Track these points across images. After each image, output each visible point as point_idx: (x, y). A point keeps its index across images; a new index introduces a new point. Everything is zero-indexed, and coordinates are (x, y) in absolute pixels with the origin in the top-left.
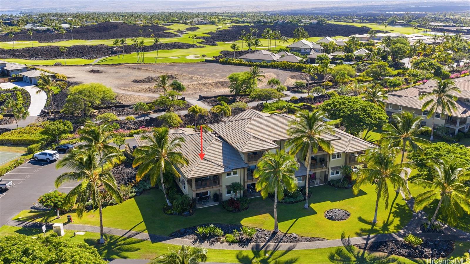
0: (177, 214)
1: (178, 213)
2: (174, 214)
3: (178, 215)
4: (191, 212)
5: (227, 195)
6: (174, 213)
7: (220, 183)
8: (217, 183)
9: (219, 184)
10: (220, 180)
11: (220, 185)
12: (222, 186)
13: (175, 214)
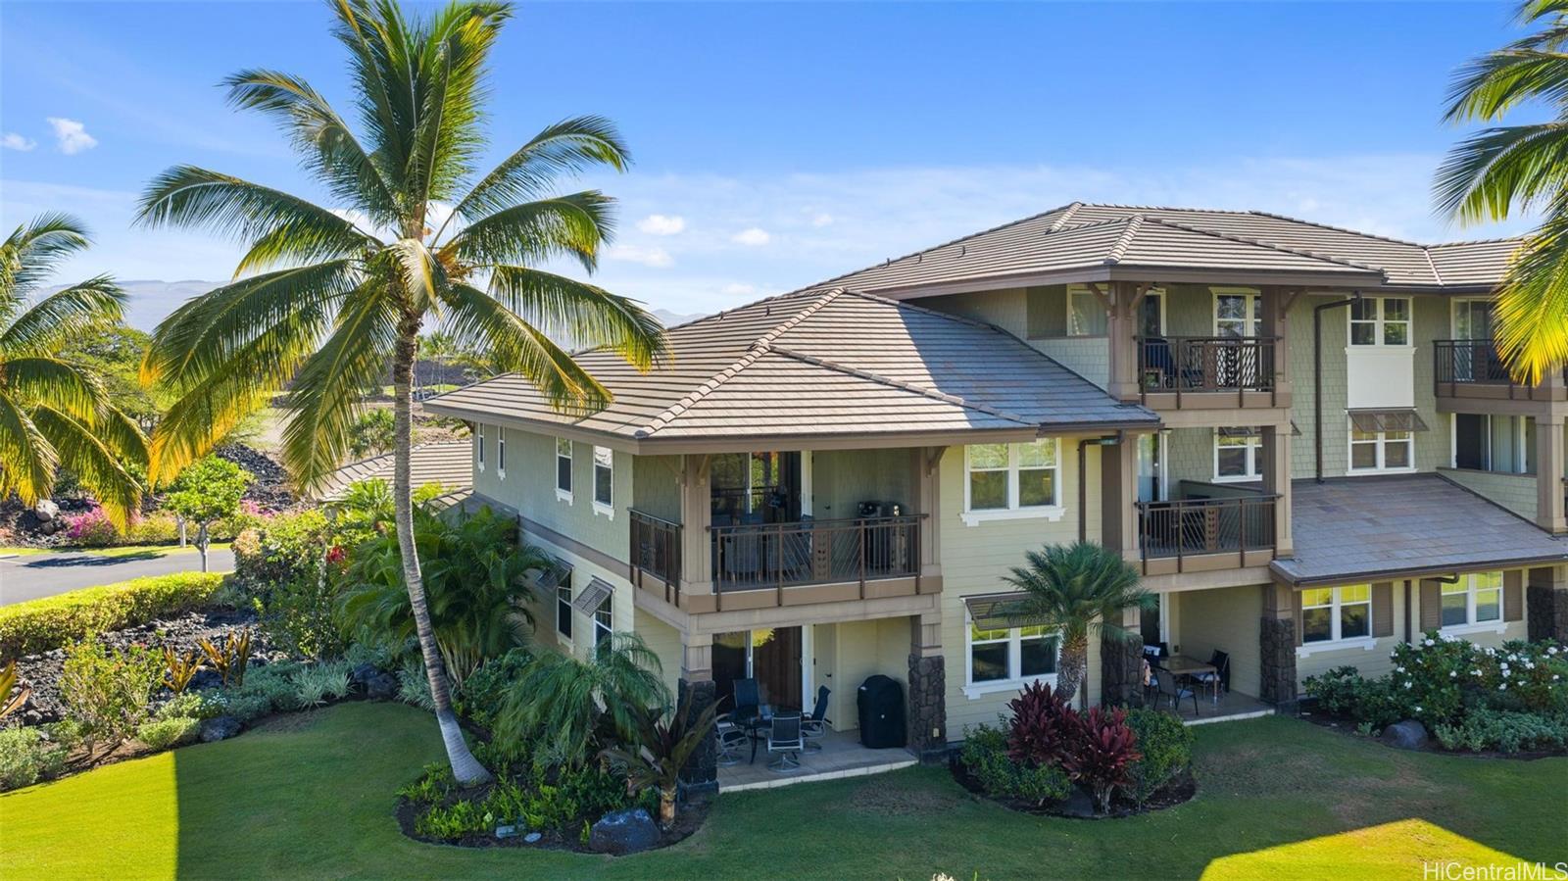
0: (534, 837)
1: (541, 829)
2: (500, 842)
3: (539, 844)
4: (669, 812)
5: (975, 691)
6: (500, 832)
7: (925, 558)
8: (900, 559)
9: (913, 566)
10: (925, 526)
11: (926, 572)
12: (937, 585)
13: (514, 841)
